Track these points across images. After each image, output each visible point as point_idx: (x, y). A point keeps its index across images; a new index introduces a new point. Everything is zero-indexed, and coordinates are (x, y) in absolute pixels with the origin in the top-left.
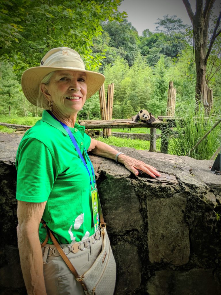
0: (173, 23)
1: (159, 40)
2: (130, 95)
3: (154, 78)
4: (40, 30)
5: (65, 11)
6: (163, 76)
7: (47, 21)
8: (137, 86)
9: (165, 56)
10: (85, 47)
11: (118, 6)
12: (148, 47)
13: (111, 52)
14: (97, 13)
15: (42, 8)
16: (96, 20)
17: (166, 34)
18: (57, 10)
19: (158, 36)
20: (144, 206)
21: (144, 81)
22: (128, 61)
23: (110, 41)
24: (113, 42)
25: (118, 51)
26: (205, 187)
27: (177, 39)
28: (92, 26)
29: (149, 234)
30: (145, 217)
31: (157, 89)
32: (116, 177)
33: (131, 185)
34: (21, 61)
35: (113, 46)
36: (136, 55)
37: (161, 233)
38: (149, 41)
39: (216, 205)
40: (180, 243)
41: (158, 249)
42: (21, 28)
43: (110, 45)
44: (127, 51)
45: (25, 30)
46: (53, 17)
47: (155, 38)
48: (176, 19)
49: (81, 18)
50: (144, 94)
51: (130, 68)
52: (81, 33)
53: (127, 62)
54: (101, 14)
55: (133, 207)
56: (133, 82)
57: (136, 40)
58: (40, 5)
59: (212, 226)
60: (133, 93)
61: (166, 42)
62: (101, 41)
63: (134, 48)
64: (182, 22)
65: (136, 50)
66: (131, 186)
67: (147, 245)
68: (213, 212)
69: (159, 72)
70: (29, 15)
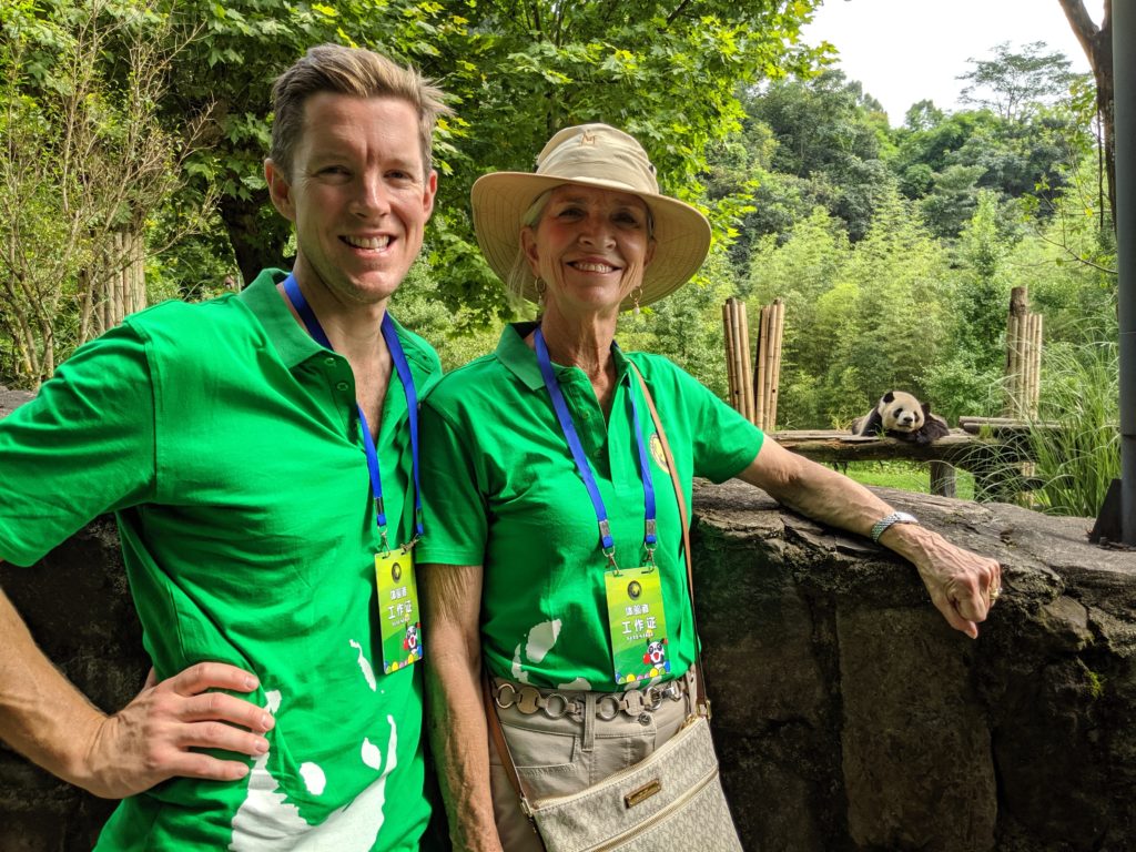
0: (1029, 70)
1: (975, 136)
2: (855, 348)
3: (953, 283)
4: (524, 127)
5: (611, 57)
6: (990, 273)
7: (548, 96)
8: (882, 313)
9: (1000, 195)
10: (680, 178)
11: (802, 28)
12: (927, 167)
13: (780, 192)
14: (723, 58)
15: (533, 56)
16: (722, 82)
17: (1004, 112)
18: (582, 57)
19: (968, 121)
20: (827, 637)
21: (914, 293)
22: (845, 222)
23: (778, 154)
24: (789, 157)
25: (806, 186)
26: (1044, 577)
27: (1048, 132)
28: (705, 102)
29: (848, 738)
30: (831, 675)
31: (965, 322)
32: (730, 534)
33: (782, 560)
34: (458, 234)
35: (788, 170)
36: (880, 196)
37: (890, 736)
38: (934, 144)
39: (1087, 640)
40: (958, 776)
41: (881, 795)
42: (462, 127)
43: (776, 166)
44: (844, 185)
45: (473, 133)
46: (570, 81)
47: (957, 130)
48: (1042, 54)
49: (664, 79)
50: (913, 342)
51: (853, 249)
52: (665, 130)
53: (842, 227)
54: (737, 59)
55: (789, 634)
56: (865, 299)
57: (880, 141)
58: (528, 46)
59: (1073, 716)
60: (868, 339)
61: (1006, 143)
62: (743, 153)
63: (870, 174)
64: (1068, 64)
65: (879, 181)
66: (780, 564)
67: (841, 779)
68: (1077, 664)
69: (971, 258)
70: (488, 81)
